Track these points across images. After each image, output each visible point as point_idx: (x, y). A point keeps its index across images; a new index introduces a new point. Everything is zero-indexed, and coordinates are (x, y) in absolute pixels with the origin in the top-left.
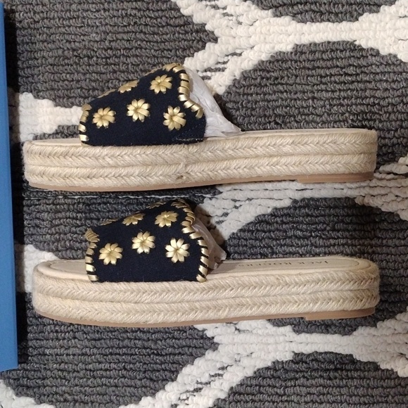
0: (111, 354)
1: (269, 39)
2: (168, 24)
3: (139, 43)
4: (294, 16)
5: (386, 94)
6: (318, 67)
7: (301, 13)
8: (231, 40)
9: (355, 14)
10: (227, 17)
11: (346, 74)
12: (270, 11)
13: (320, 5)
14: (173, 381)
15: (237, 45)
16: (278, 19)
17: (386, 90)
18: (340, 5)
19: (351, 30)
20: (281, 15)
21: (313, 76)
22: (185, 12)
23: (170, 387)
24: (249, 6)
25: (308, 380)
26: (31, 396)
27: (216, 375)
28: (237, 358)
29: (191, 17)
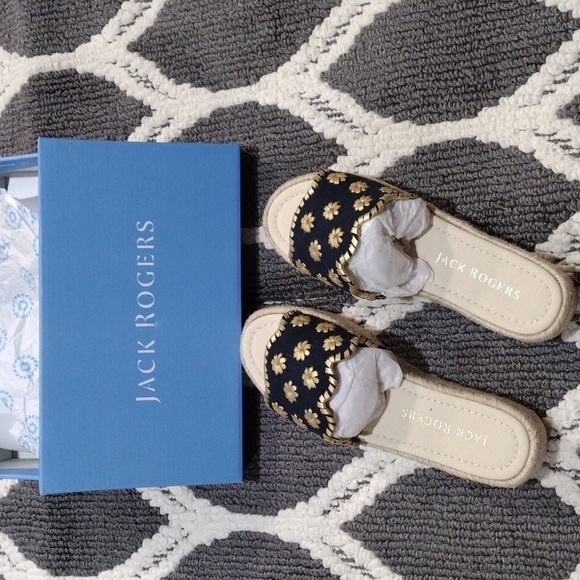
0: (270, 460)
1: (391, 144)
2: (303, 144)
3: (279, 164)
4: (413, 119)
5: (508, 188)
6: (441, 168)
7: (420, 116)
8: (358, 151)
9: (473, 110)
10: (354, 130)
11: (468, 172)
12: (391, 118)
13: (438, 106)
14: (324, 487)
15: (364, 155)
16: (398, 125)
17: (508, 183)
18: (458, 105)
19: (471, 126)
20: (400, 120)
21: (436, 177)
22: (317, 130)
23: (321, 492)
24: (371, 116)
25: (449, 488)
26: (207, 498)
27: (363, 483)
28: (382, 464)
29: (322, 134)
